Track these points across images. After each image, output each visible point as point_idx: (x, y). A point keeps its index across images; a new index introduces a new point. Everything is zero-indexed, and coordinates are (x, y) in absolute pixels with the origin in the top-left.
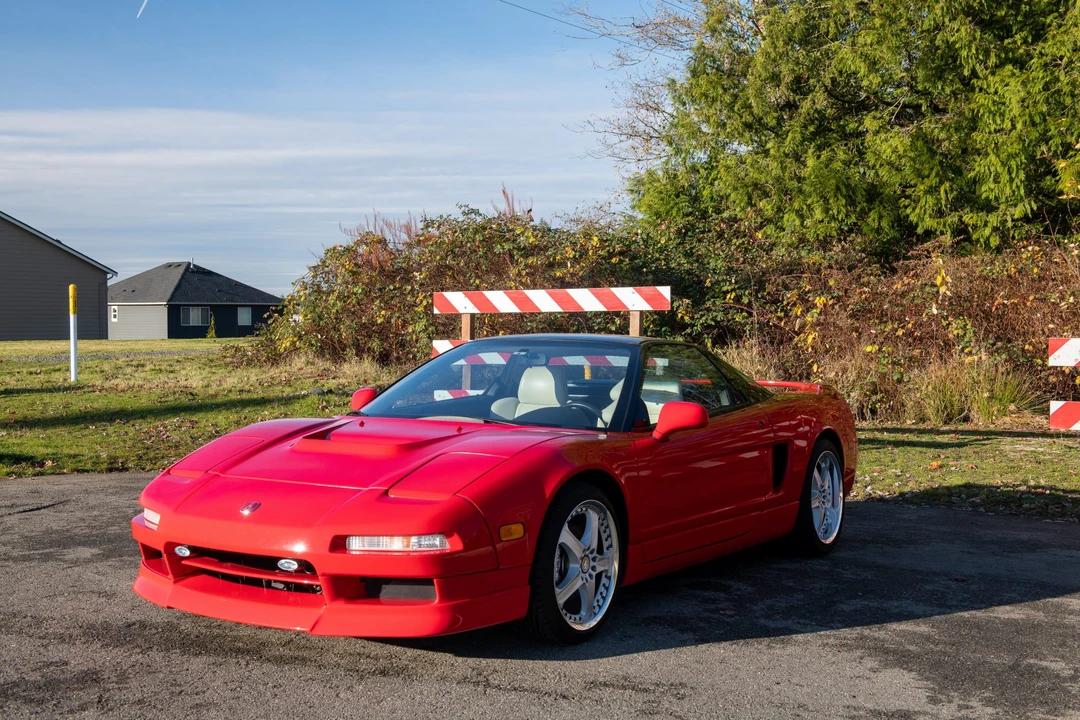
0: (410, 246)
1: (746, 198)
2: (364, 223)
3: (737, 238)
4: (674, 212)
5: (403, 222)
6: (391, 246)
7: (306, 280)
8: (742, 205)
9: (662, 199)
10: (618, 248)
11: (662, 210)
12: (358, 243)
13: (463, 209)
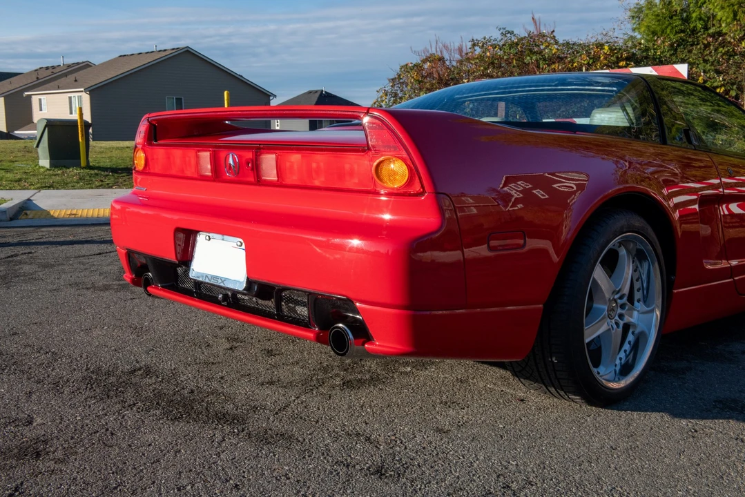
0: (461, 62)
1: (732, 15)
2: (429, 47)
3: (723, 47)
4: (668, 31)
5: (457, 45)
6: (448, 63)
7: (386, 89)
8: (728, 21)
9: (659, 21)
10: (625, 55)
11: (658, 29)
12: (424, 61)
13: (502, 31)
